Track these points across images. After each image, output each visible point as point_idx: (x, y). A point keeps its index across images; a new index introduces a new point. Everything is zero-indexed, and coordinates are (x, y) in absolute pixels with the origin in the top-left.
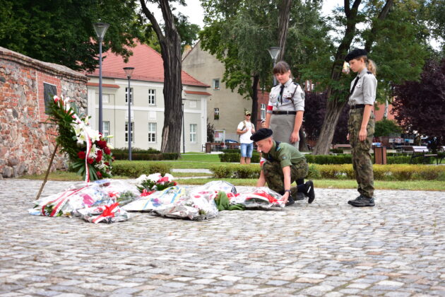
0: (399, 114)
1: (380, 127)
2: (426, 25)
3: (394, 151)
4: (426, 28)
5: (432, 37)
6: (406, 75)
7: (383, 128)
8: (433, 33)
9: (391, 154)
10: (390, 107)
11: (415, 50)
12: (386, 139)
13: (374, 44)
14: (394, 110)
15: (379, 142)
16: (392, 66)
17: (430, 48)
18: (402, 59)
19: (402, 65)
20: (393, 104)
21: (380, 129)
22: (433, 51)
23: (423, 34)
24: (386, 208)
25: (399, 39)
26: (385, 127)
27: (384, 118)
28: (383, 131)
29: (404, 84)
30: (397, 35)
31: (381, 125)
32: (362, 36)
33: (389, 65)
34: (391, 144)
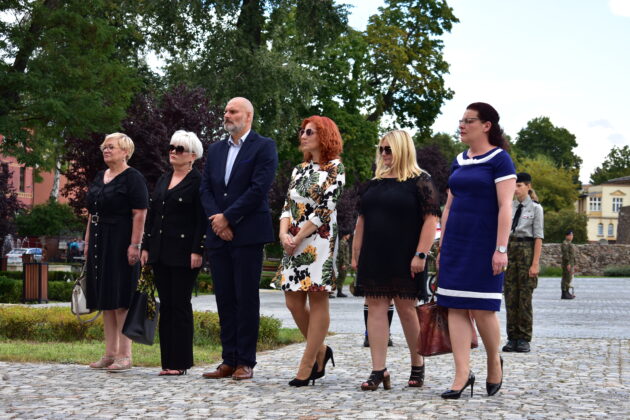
0: (78, 196)
1: (42, 216)
2: (140, 24)
3: (67, 269)
4: (137, 28)
5: (150, 48)
6: (94, 122)
7: (48, 218)
8: (151, 41)
9: (60, 276)
10: (62, 181)
11: (114, 74)
12: (53, 241)
13: (34, 55)
14: (68, 188)
15: (40, 246)
16: (68, 103)
17: (145, 68)
18: (88, 89)
19: (87, 102)
20: (70, 176)
21: (42, 220)
22: (150, 74)
23: (133, 40)
24: (22, 408)
25: (83, 51)
26: (52, 218)
27: (52, 198)
28: (47, 225)
29: (90, 138)
30: (81, 41)
31: (46, 212)
32: (11, 38)
33: (62, 99)
34: (63, 250)
